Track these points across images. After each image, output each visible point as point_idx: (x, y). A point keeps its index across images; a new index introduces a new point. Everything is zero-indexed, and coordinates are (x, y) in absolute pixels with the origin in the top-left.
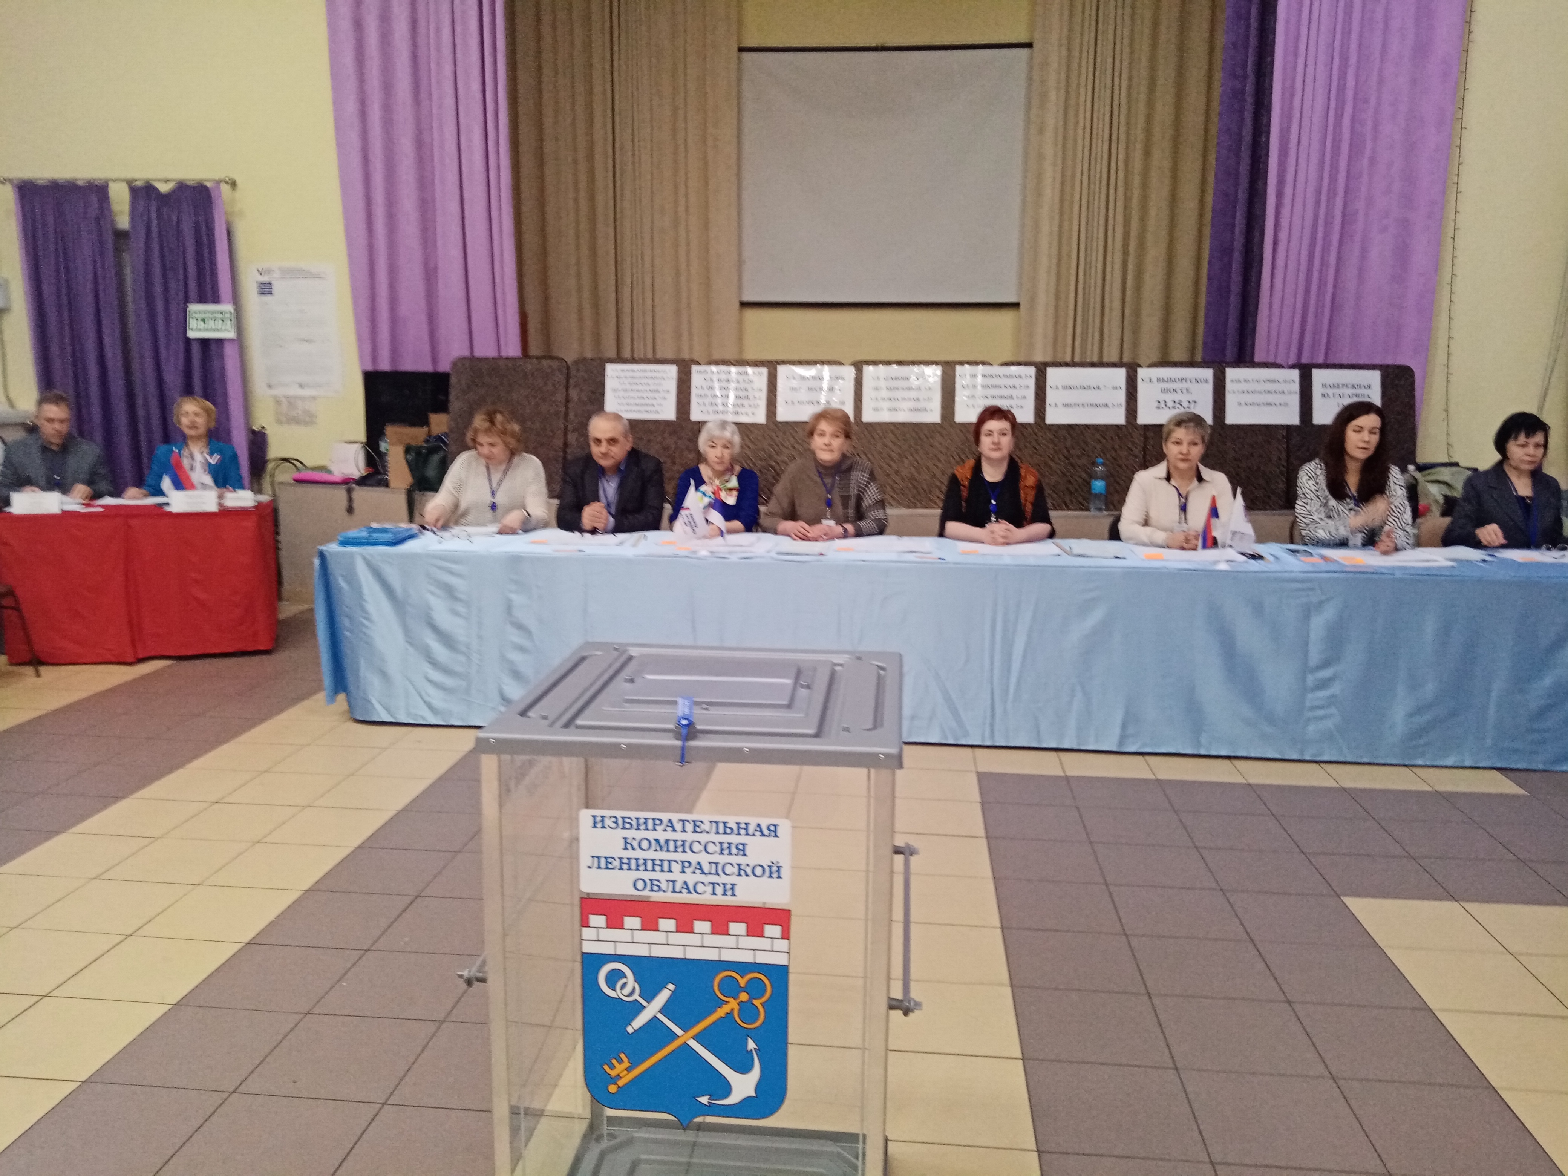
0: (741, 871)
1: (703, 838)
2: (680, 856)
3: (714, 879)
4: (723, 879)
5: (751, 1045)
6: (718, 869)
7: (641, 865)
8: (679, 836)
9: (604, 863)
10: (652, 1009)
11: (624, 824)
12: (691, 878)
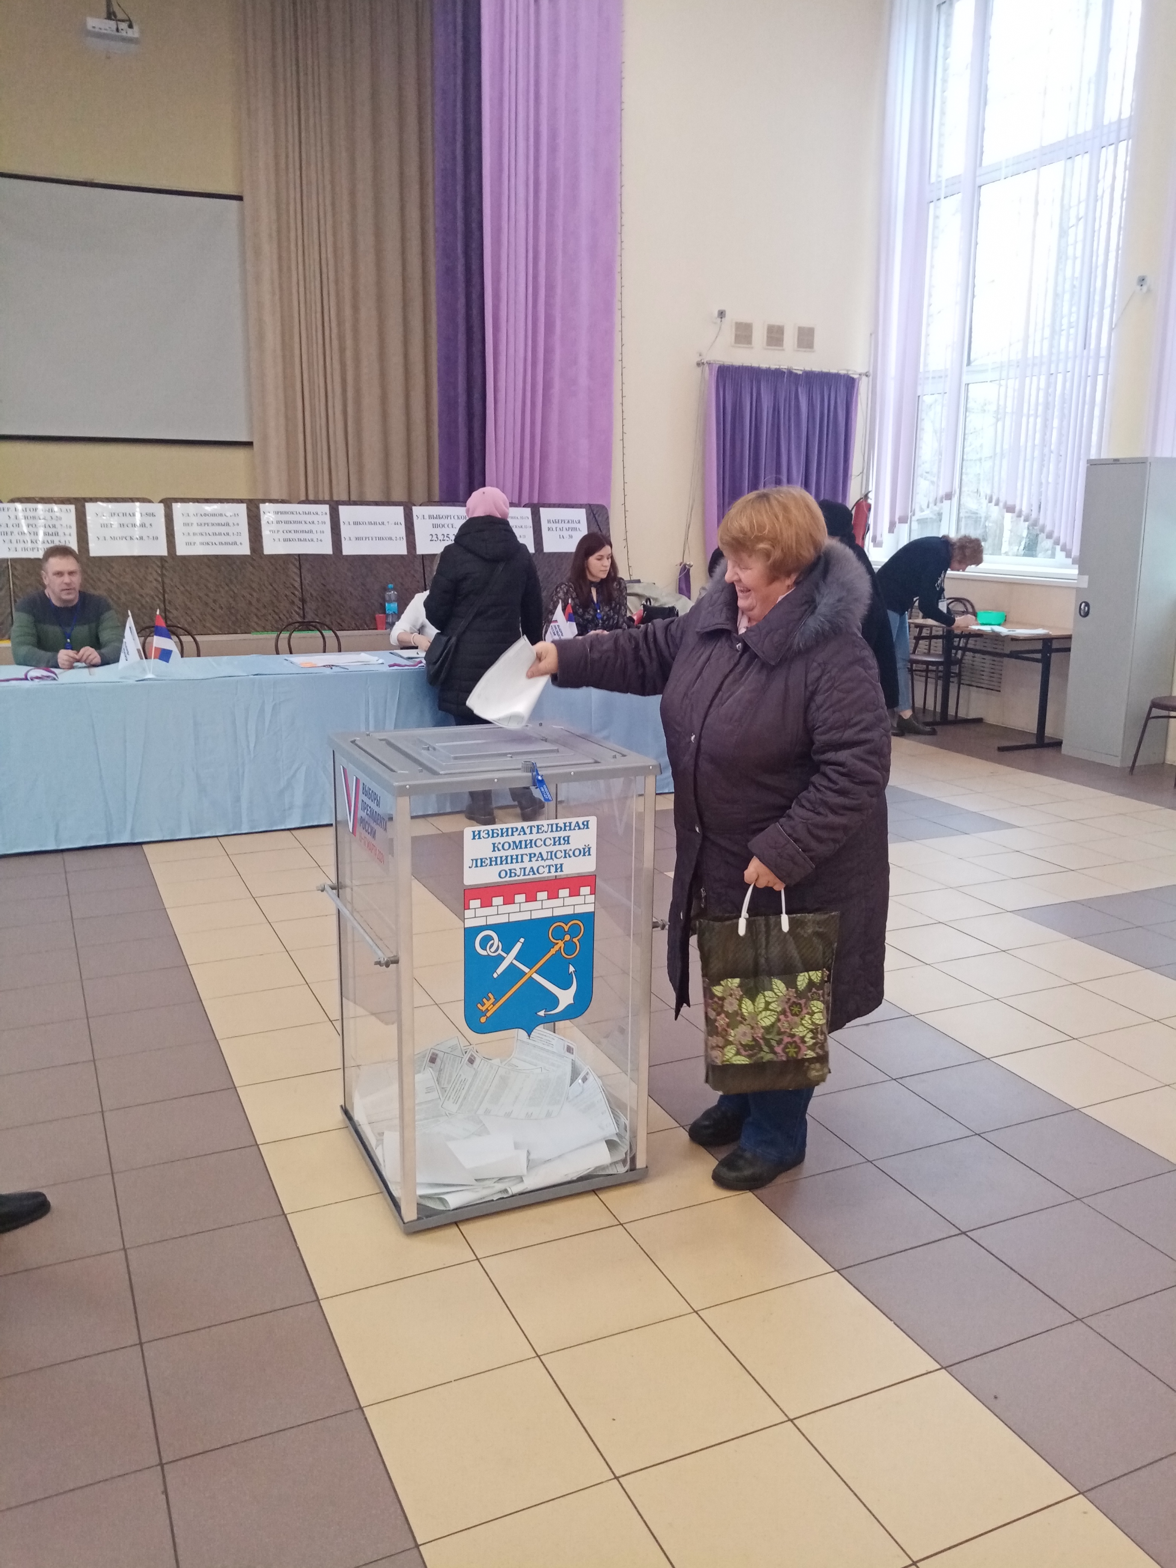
0: (566, 854)
1: (543, 836)
2: (529, 851)
3: (549, 862)
4: (556, 861)
5: (572, 969)
7: (504, 860)
8: (528, 837)
9: (480, 863)
10: (510, 958)
11: (490, 834)
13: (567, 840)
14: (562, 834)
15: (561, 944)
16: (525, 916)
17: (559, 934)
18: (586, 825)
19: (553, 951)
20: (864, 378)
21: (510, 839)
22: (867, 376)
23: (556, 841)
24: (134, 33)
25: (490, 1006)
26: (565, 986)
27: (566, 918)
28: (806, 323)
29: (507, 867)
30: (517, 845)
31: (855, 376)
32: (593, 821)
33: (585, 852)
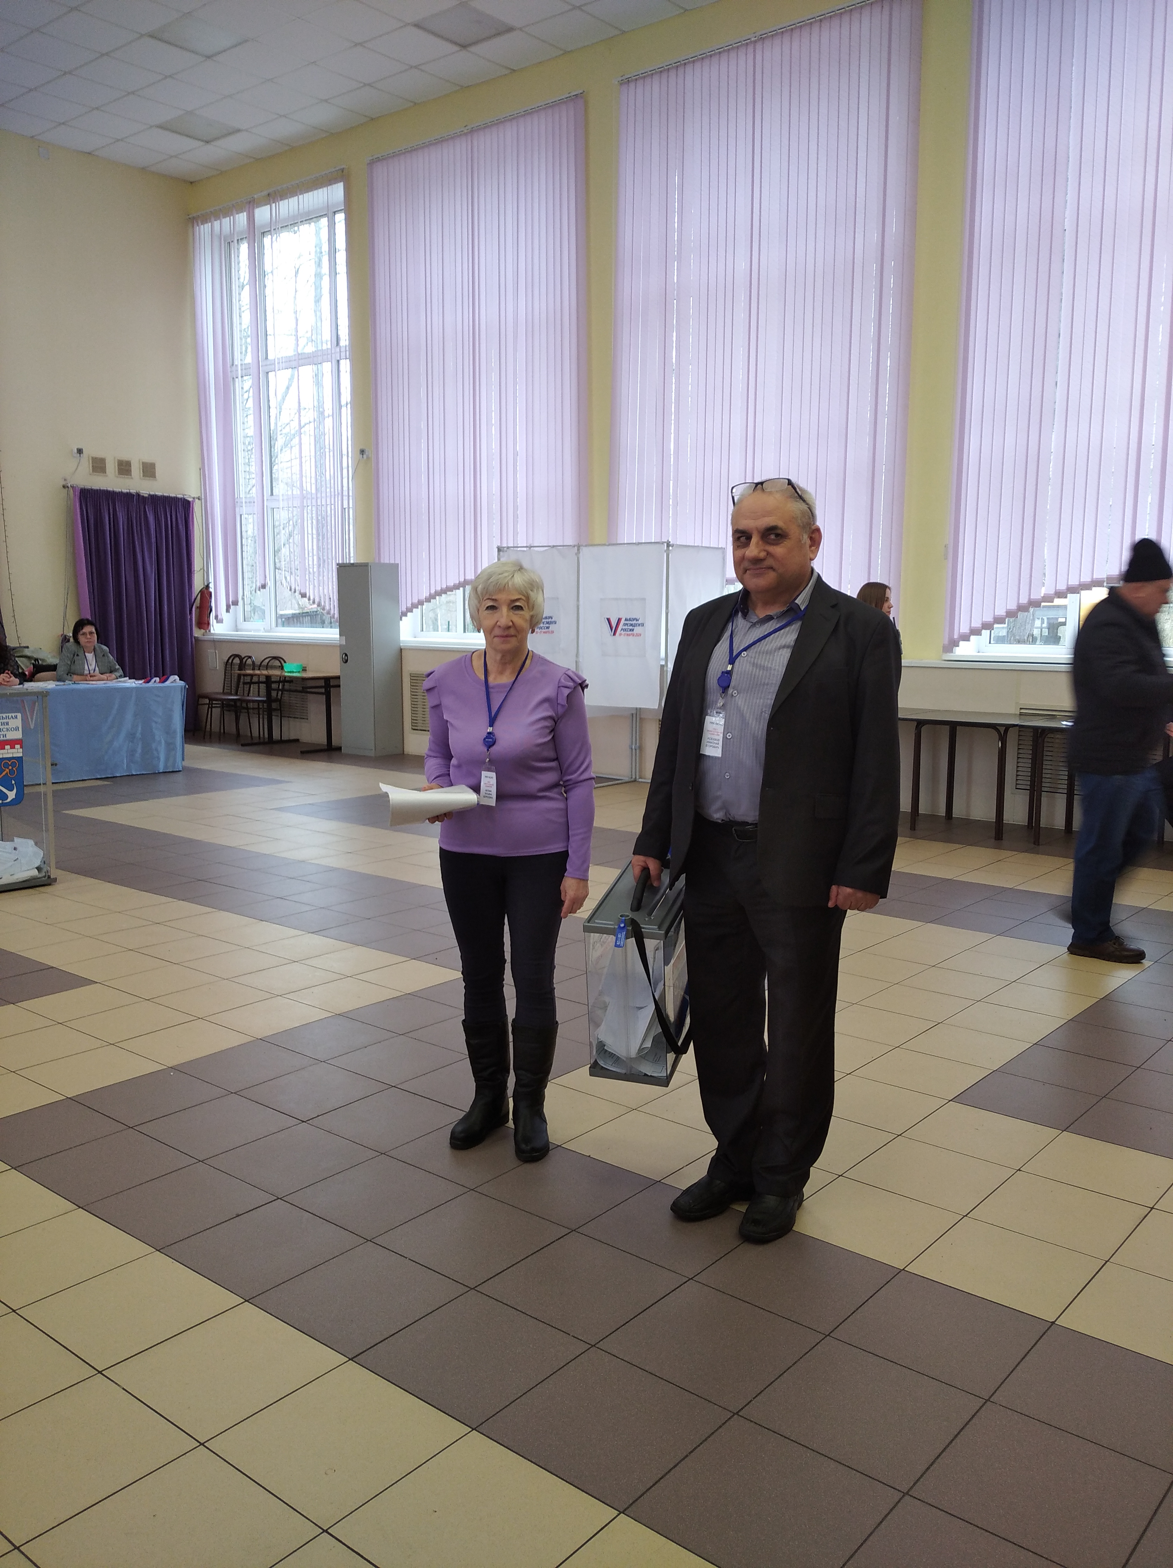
0: (6, 730)
5: (13, 782)
13: (7, 724)
15: (7, 770)
17: (7, 766)
18: (16, 717)
19: (4, 773)
20: (197, 500)
22: (199, 499)
23: (3, 724)
26: (11, 790)
27: (9, 759)
28: (148, 459)
31: (190, 500)
32: (19, 715)
33: (17, 729)
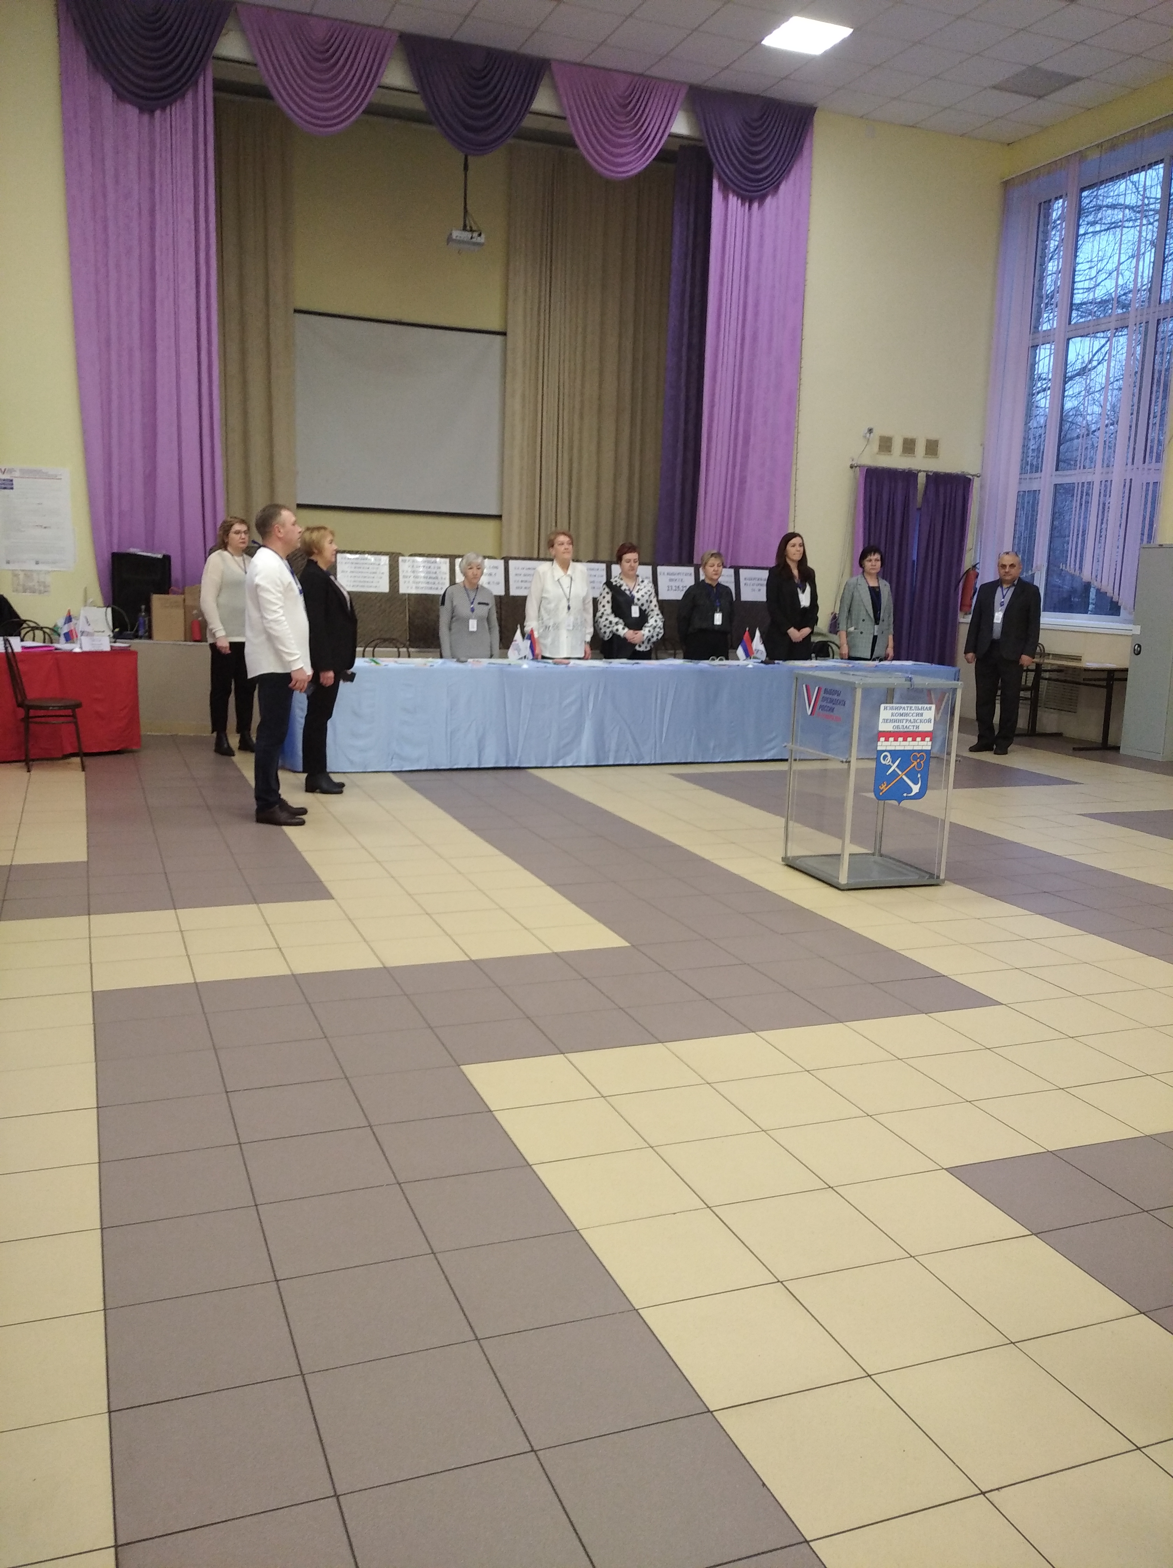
0: (921, 721)
1: (912, 712)
2: (906, 718)
3: (913, 724)
4: (916, 724)
5: (919, 776)
6: (915, 721)
7: (895, 721)
8: (906, 711)
9: (886, 721)
10: (894, 767)
11: (892, 708)
12: (908, 724)
13: (922, 715)
14: (920, 712)
15: (915, 763)
16: (902, 748)
17: (915, 758)
18: (930, 709)
19: (912, 766)
20: (977, 478)
21: (899, 712)
22: (979, 476)
23: (918, 715)
24: (482, 240)
25: (884, 788)
26: (916, 784)
27: (919, 751)
28: (933, 436)
29: (896, 724)
30: (901, 715)
31: (971, 477)
32: (933, 707)
33: (930, 721)
